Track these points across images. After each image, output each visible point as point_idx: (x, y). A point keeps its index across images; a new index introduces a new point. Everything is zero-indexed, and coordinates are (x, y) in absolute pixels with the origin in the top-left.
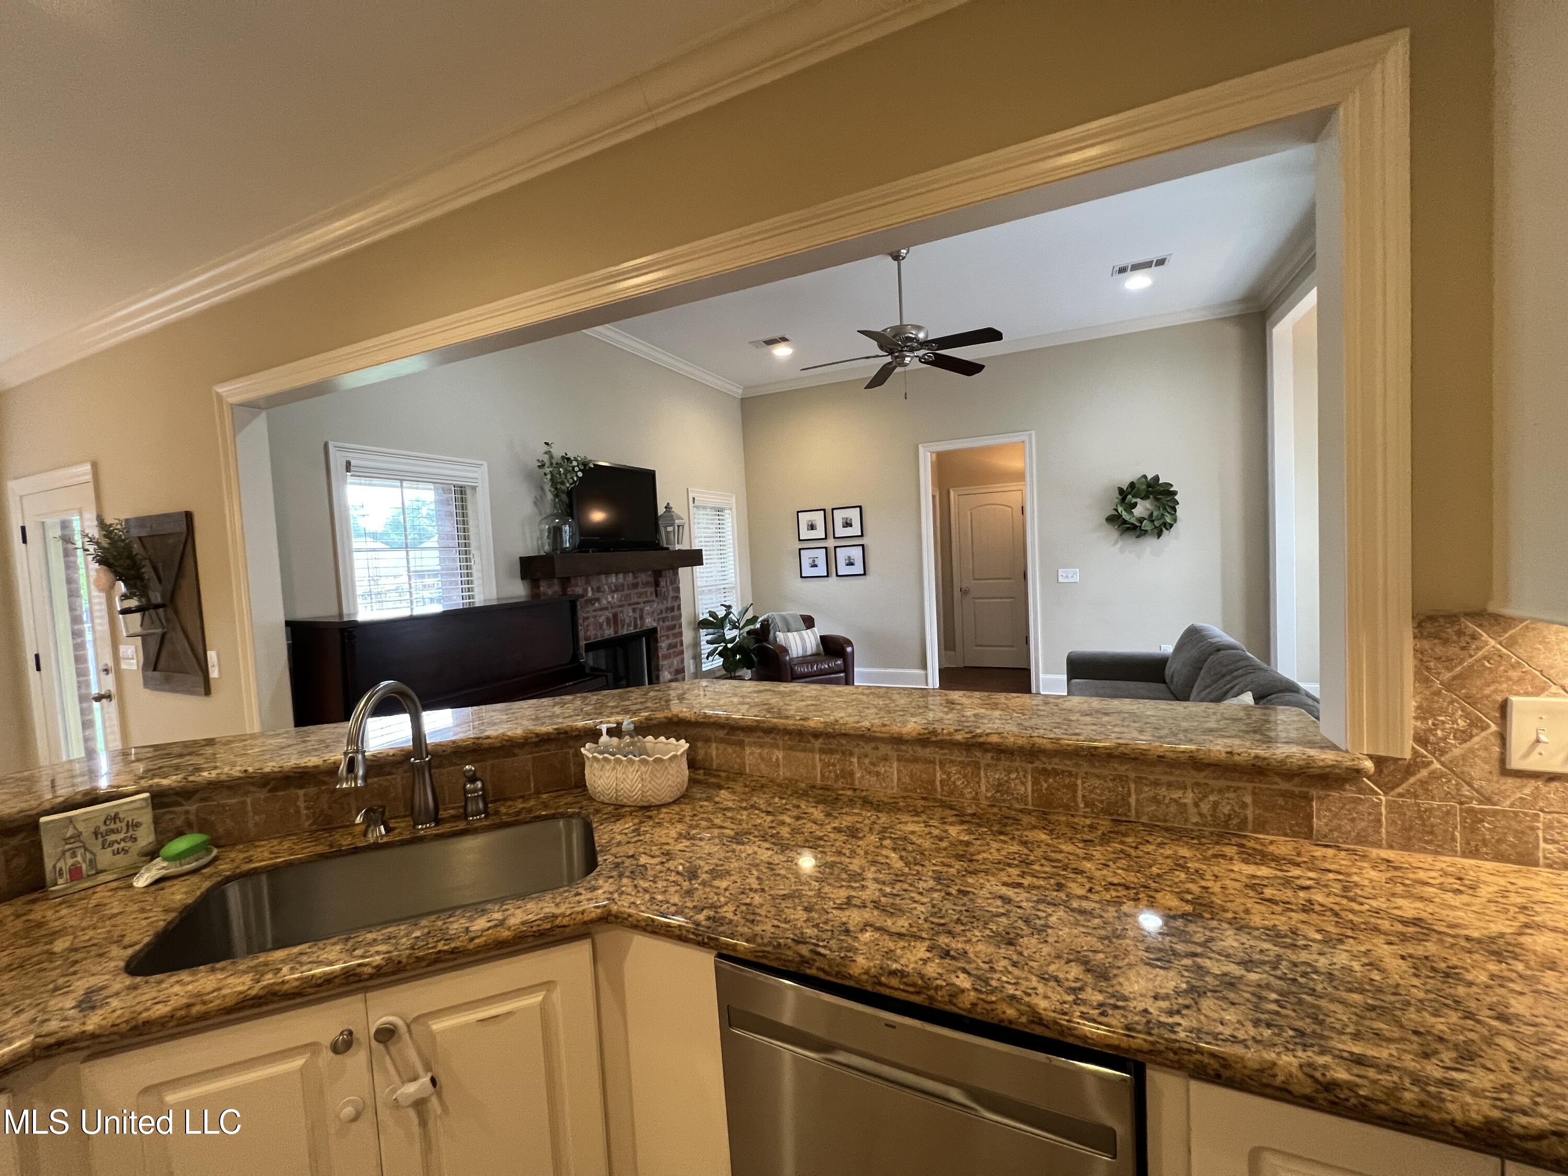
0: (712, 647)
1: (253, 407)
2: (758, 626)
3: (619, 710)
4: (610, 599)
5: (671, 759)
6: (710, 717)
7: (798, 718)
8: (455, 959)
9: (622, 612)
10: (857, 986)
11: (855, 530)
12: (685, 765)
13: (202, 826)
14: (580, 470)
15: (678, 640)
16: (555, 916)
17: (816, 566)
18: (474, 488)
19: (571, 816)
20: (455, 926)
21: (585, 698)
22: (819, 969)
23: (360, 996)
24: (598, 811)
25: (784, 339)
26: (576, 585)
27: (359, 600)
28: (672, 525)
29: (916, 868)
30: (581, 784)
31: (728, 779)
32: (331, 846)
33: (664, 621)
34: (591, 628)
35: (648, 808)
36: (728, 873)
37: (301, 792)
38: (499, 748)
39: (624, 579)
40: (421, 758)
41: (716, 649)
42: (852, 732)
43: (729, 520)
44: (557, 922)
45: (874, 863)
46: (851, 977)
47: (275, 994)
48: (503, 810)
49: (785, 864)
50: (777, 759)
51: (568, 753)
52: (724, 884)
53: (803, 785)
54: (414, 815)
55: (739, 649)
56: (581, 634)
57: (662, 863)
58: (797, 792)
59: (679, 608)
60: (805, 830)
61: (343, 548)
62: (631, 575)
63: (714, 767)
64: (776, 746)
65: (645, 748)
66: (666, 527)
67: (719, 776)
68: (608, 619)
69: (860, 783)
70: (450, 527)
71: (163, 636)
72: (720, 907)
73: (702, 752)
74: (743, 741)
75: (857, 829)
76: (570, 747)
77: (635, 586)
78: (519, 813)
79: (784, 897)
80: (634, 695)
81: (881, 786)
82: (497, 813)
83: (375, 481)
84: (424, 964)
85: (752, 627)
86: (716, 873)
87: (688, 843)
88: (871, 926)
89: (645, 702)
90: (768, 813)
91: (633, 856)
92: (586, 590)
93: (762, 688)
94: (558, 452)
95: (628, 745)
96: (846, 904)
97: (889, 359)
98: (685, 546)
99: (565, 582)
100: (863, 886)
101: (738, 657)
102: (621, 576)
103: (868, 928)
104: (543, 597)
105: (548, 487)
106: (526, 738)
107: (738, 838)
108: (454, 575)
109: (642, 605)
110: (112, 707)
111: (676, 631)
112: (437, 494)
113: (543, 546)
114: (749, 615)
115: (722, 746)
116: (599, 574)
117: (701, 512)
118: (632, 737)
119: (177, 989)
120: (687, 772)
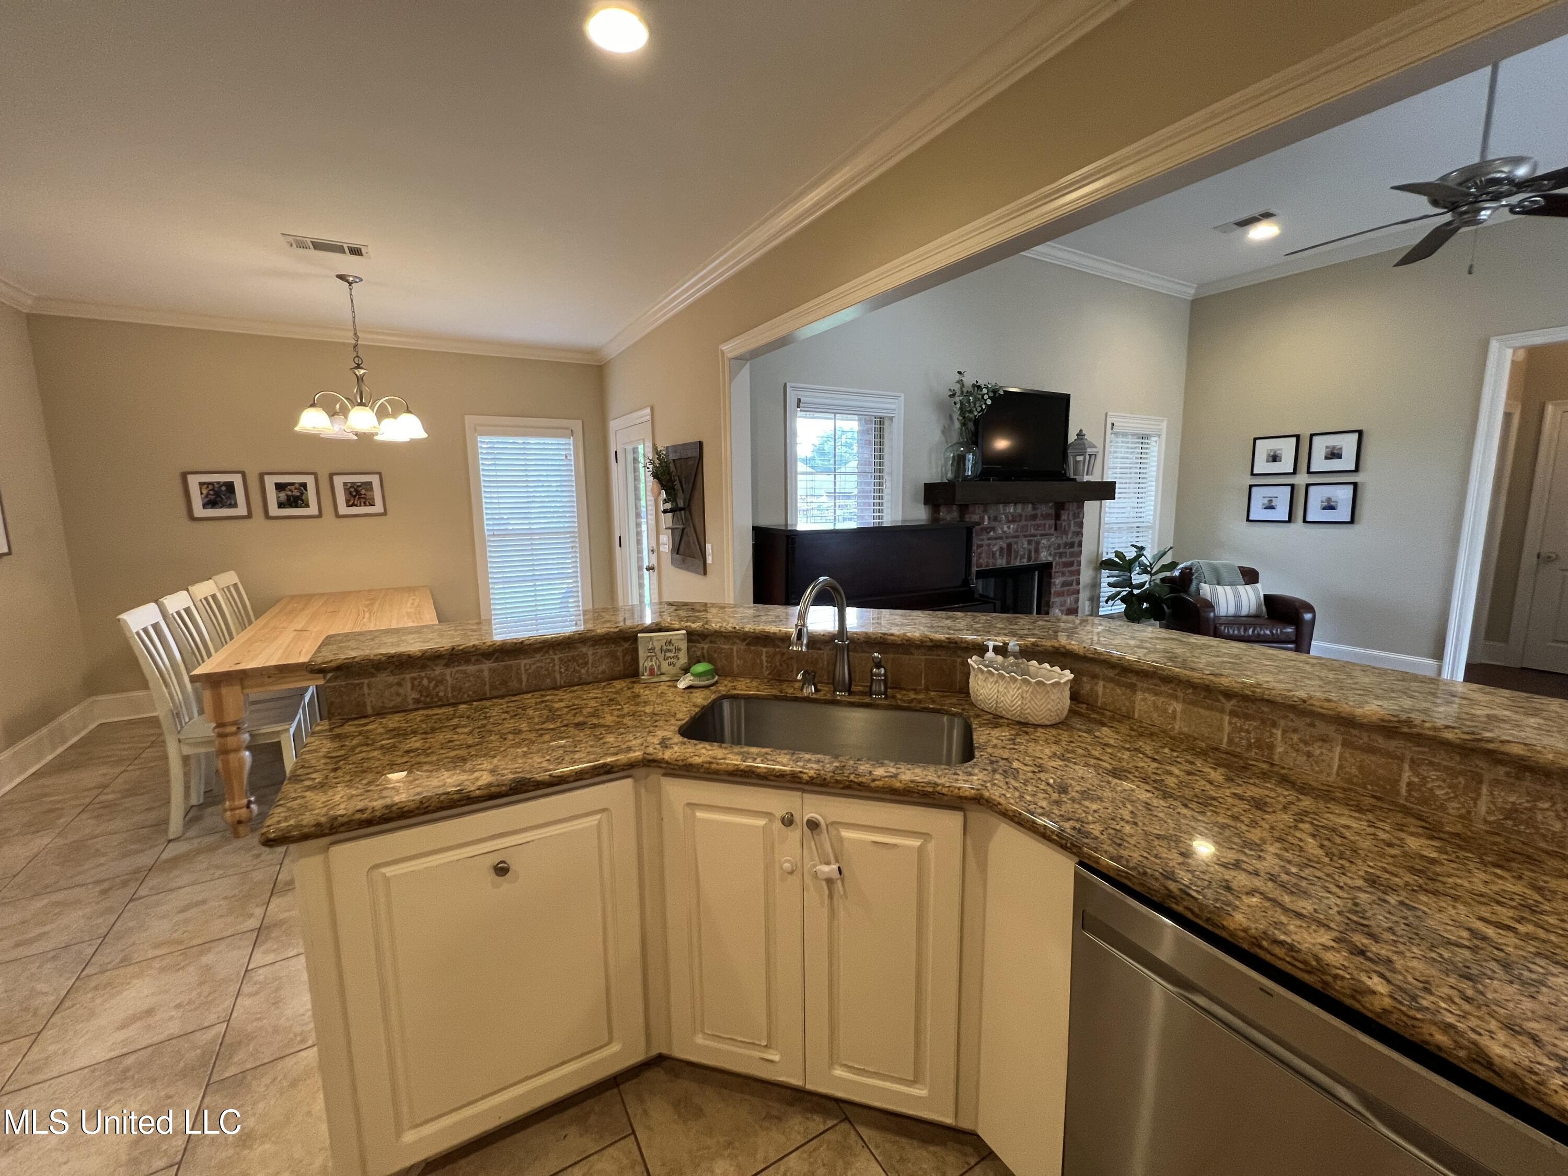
0: (1114, 590)
1: (742, 359)
2: (1177, 573)
3: (1006, 632)
4: (1005, 529)
5: (1054, 685)
6: (1101, 654)
7: (1207, 672)
8: (860, 790)
9: (1016, 543)
10: (1230, 939)
11: (1347, 462)
12: (1067, 694)
13: (711, 660)
14: (990, 398)
15: (1074, 578)
16: (936, 785)
17: (1272, 508)
18: (891, 419)
19: (954, 715)
20: (862, 767)
21: (975, 617)
22: (1187, 908)
23: (799, 794)
24: (978, 716)
25: (1267, 215)
26: (974, 513)
27: (800, 514)
28: (1083, 454)
29: (1340, 861)
30: (964, 691)
31: (1112, 718)
32: (781, 692)
33: (1060, 557)
34: (983, 555)
35: (1026, 724)
36: (1100, 799)
37: (764, 650)
38: (899, 645)
39: (1023, 509)
40: (843, 641)
41: (1119, 593)
42: (1279, 699)
43: (1156, 450)
44: (939, 789)
45: (1280, 840)
46: (1224, 928)
47: (753, 772)
48: (899, 696)
49: (1166, 810)
50: (1174, 711)
51: (956, 662)
52: (1094, 806)
53: (1203, 745)
54: (835, 684)
55: (1147, 596)
56: (974, 560)
57: (1034, 772)
58: (1193, 749)
59: (1080, 544)
60: (1196, 786)
61: (791, 473)
62: (1030, 506)
63: (1099, 704)
64: (1176, 698)
65: (1028, 670)
66: (1075, 456)
67: (1103, 714)
68: (1001, 549)
69: (1281, 759)
70: (869, 454)
71: (683, 529)
72: (1087, 823)
73: (1087, 687)
74: (1135, 685)
75: (1265, 803)
76: (959, 657)
77: (1034, 517)
78: (911, 701)
79: (1158, 837)
80: (1022, 622)
81: (1313, 770)
82: (894, 697)
83: (816, 415)
84: (841, 786)
85: (1168, 574)
86: (1086, 794)
87: (1061, 763)
88: (1261, 893)
89: (1034, 629)
90: (1154, 760)
91: (1006, 759)
92: (982, 519)
93: (1167, 636)
94: (969, 381)
95: (1012, 665)
96: (1233, 865)
97: (1448, 217)
98: (1095, 478)
99: (964, 509)
100: (1260, 857)
101: (1145, 605)
102: (1019, 506)
103: (1257, 895)
104: (941, 523)
105: (956, 415)
106: (922, 641)
107: (1117, 773)
108: (867, 497)
109: (1039, 537)
110: (654, 574)
111: (1074, 568)
112: (860, 425)
113: (946, 474)
114: (1167, 560)
115: (1110, 685)
116: (998, 503)
117: (1120, 440)
118: (1016, 658)
119: (703, 751)
120: (1067, 701)
